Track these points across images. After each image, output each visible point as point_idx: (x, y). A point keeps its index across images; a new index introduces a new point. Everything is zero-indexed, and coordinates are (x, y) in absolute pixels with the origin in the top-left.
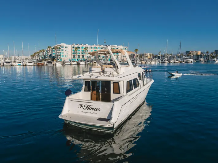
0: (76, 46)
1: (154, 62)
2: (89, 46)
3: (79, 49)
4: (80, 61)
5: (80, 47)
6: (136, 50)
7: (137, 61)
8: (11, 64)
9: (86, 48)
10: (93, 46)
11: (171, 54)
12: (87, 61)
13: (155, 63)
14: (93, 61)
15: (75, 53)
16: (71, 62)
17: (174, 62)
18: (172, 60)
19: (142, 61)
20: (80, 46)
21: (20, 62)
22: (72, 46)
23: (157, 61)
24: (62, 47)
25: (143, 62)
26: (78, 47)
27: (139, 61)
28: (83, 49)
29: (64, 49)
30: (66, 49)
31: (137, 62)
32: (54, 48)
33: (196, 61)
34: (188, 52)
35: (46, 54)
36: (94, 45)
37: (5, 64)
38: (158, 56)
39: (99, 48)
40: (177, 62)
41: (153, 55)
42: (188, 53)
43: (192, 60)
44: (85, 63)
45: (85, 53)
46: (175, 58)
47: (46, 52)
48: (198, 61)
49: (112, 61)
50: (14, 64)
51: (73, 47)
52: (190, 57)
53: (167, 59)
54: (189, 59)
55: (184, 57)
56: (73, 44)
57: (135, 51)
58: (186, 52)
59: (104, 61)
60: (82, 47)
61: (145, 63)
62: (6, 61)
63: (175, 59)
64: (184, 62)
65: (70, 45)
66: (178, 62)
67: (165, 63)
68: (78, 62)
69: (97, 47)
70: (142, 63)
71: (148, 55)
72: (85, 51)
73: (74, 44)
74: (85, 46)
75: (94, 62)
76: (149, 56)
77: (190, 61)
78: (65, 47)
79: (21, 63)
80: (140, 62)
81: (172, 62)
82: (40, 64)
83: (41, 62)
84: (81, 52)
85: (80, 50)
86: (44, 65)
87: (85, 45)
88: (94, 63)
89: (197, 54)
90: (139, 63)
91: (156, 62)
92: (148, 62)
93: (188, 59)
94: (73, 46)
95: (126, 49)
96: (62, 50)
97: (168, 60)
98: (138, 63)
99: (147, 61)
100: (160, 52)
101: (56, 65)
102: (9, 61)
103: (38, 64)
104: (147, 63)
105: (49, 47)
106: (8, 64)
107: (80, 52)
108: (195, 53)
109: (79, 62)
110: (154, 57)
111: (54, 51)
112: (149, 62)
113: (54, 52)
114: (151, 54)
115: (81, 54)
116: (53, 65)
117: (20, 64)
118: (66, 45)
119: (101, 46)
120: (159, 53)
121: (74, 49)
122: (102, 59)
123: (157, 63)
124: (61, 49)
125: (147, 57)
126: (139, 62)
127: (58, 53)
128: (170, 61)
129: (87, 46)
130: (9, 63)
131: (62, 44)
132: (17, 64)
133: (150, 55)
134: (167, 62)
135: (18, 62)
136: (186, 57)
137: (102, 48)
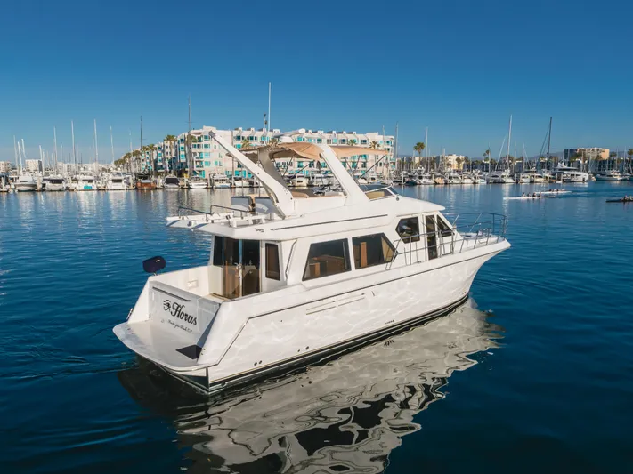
0: (246, 134)
1: (469, 181)
5: (256, 138)
6: (420, 146)
7: (421, 178)
8: (64, 185)
9: (274, 141)
11: (522, 158)
13: (475, 183)
14: (295, 177)
16: (233, 181)
17: (532, 182)
18: (526, 175)
19: (435, 177)
20: (258, 134)
21: (90, 181)
22: (235, 135)
23: (481, 178)
24: (206, 137)
25: (438, 180)
26: (251, 138)
27: (426, 177)
28: (265, 143)
29: (212, 143)
31: (422, 181)
32: (182, 140)
33: (597, 179)
34: (571, 150)
35: (160, 158)
37: (48, 184)
38: (483, 164)
39: (311, 140)
40: (538, 180)
41: (466, 159)
42: (572, 155)
43: (586, 176)
46: (534, 169)
47: (159, 152)
48: (603, 177)
50: (73, 185)
51: (238, 138)
52: (579, 166)
53: (509, 171)
54: (576, 173)
55: (559, 167)
56: (237, 129)
57: (416, 148)
58: (566, 151)
59: (325, 177)
60: (263, 137)
61: (446, 184)
62: (51, 176)
63: (533, 172)
64: (560, 180)
65: (229, 133)
66: (542, 179)
67: (504, 183)
68: (250, 179)
69: (306, 136)
70: (436, 183)
71: (452, 159)
73: (240, 129)
74: (270, 135)
75: (297, 179)
76: (454, 163)
77: (580, 179)
79: (94, 183)
80: (432, 182)
82: (146, 184)
83: (147, 181)
86: (156, 189)
87: (272, 130)
88: (297, 184)
89: (598, 156)
90: (429, 184)
91: (478, 181)
92: (454, 181)
93: (573, 173)
94: (236, 133)
95: (388, 142)
96: (206, 146)
97: (512, 176)
98: (425, 184)
99: (450, 178)
100: (488, 152)
101: (189, 188)
102: (60, 177)
103: (139, 184)
104: (453, 183)
105: (170, 138)
106: (57, 186)
108: (592, 156)
110: (471, 165)
111: (182, 148)
112: (459, 181)
113: (182, 153)
114: (462, 157)
116: (182, 188)
117: (90, 185)
119: (317, 135)
120: (485, 155)
121: (241, 142)
122: (319, 172)
123: (481, 182)
124: (204, 142)
125: (449, 165)
126: (427, 181)
127: (195, 154)
128: (519, 177)
130: (60, 181)
131: (206, 130)
132: (81, 185)
133: (458, 160)
134: (511, 180)
135: (84, 180)
136: (566, 167)
137: (319, 141)
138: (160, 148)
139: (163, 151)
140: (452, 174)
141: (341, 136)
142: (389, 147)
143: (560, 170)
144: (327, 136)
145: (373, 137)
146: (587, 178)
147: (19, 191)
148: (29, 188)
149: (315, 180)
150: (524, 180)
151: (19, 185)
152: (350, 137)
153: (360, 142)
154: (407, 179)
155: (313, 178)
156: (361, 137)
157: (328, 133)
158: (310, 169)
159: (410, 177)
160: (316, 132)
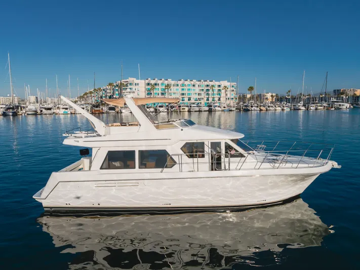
0: (153, 82)
1: (280, 108)
2: (173, 82)
3: (157, 87)
4: (160, 107)
5: (158, 84)
6: (251, 89)
7: (252, 107)
8: (52, 111)
9: (168, 86)
10: (180, 83)
11: (309, 95)
12: (171, 106)
13: (283, 110)
14: (180, 106)
15: (151, 93)
17: (316, 109)
18: (313, 105)
19: (260, 106)
20: (160, 82)
21: (67, 109)
22: (146, 83)
23: (287, 107)
24: (130, 84)
25: (262, 108)
26: (156, 84)
28: (164, 87)
29: (133, 87)
30: (137, 87)
32: (117, 85)
33: (354, 107)
34: (338, 90)
35: (104, 95)
36: (181, 80)
37: (44, 110)
38: (287, 98)
39: (189, 85)
40: (320, 108)
41: (277, 95)
42: (338, 93)
43: (348, 105)
44: (168, 110)
45: (167, 94)
46: (317, 102)
47: (104, 92)
48: (357, 106)
49: (211, 106)
50: (57, 111)
51: (148, 84)
52: (343, 100)
53: (302, 102)
54: (342, 104)
55: (332, 100)
56: (147, 79)
57: (249, 90)
58: (335, 91)
59: (197, 106)
60: (162, 84)
61: (267, 110)
62: (46, 106)
63: (317, 103)
64: (332, 107)
65: (143, 81)
66: (322, 107)
67: (300, 109)
68: (155, 108)
69: (186, 83)
70: (261, 110)
71: (269, 95)
72: (166, 90)
73: (149, 79)
74: (166, 82)
75: (182, 108)
76: (270, 98)
77: (344, 107)
78: (136, 84)
81: (312, 108)
82: (97, 111)
83: (98, 109)
84: (160, 92)
85: (158, 89)
86: (103, 113)
87: (167, 80)
88: (182, 110)
89: (355, 94)
90: (257, 110)
91: (285, 108)
92: (271, 108)
93: (340, 103)
94: (147, 81)
95: (233, 86)
96: (130, 89)
97: (304, 105)
98: (254, 110)
99: (269, 107)
100: (289, 91)
101: (121, 113)
102: (50, 106)
103: (93, 111)
104: (270, 110)
105: (110, 84)
106: (48, 112)
107: (158, 92)
108: (351, 93)
109: (158, 108)
110: (280, 99)
111: (117, 90)
112: (273, 109)
113: (117, 93)
114: (274, 94)
115: (160, 95)
116: (118, 113)
117: (66, 111)
118: (136, 81)
119: (192, 83)
120: (287, 93)
121: (149, 87)
122: (194, 104)
123: (287, 109)
124: (129, 87)
125: (267, 99)
126: (256, 108)
127: (124, 93)
128: (308, 106)
129: (170, 81)
130: (50, 109)
131: (130, 80)
132: (62, 111)
133: (272, 96)
134: (303, 108)
135: (63, 108)
136: (336, 100)
137: (194, 86)
138: (104, 90)
139: (106, 92)
140: (270, 105)
141: (206, 83)
142: (233, 89)
143: (333, 102)
144: (198, 83)
145: (224, 83)
146: (348, 107)
147: (28, 114)
148: (33, 113)
149: (192, 108)
150: (311, 108)
151: (28, 111)
152: (211, 83)
153: (217, 86)
154: (244, 108)
155: (191, 107)
156: (217, 83)
157: (199, 81)
158: (189, 102)
159: (246, 106)
160: (192, 81)
